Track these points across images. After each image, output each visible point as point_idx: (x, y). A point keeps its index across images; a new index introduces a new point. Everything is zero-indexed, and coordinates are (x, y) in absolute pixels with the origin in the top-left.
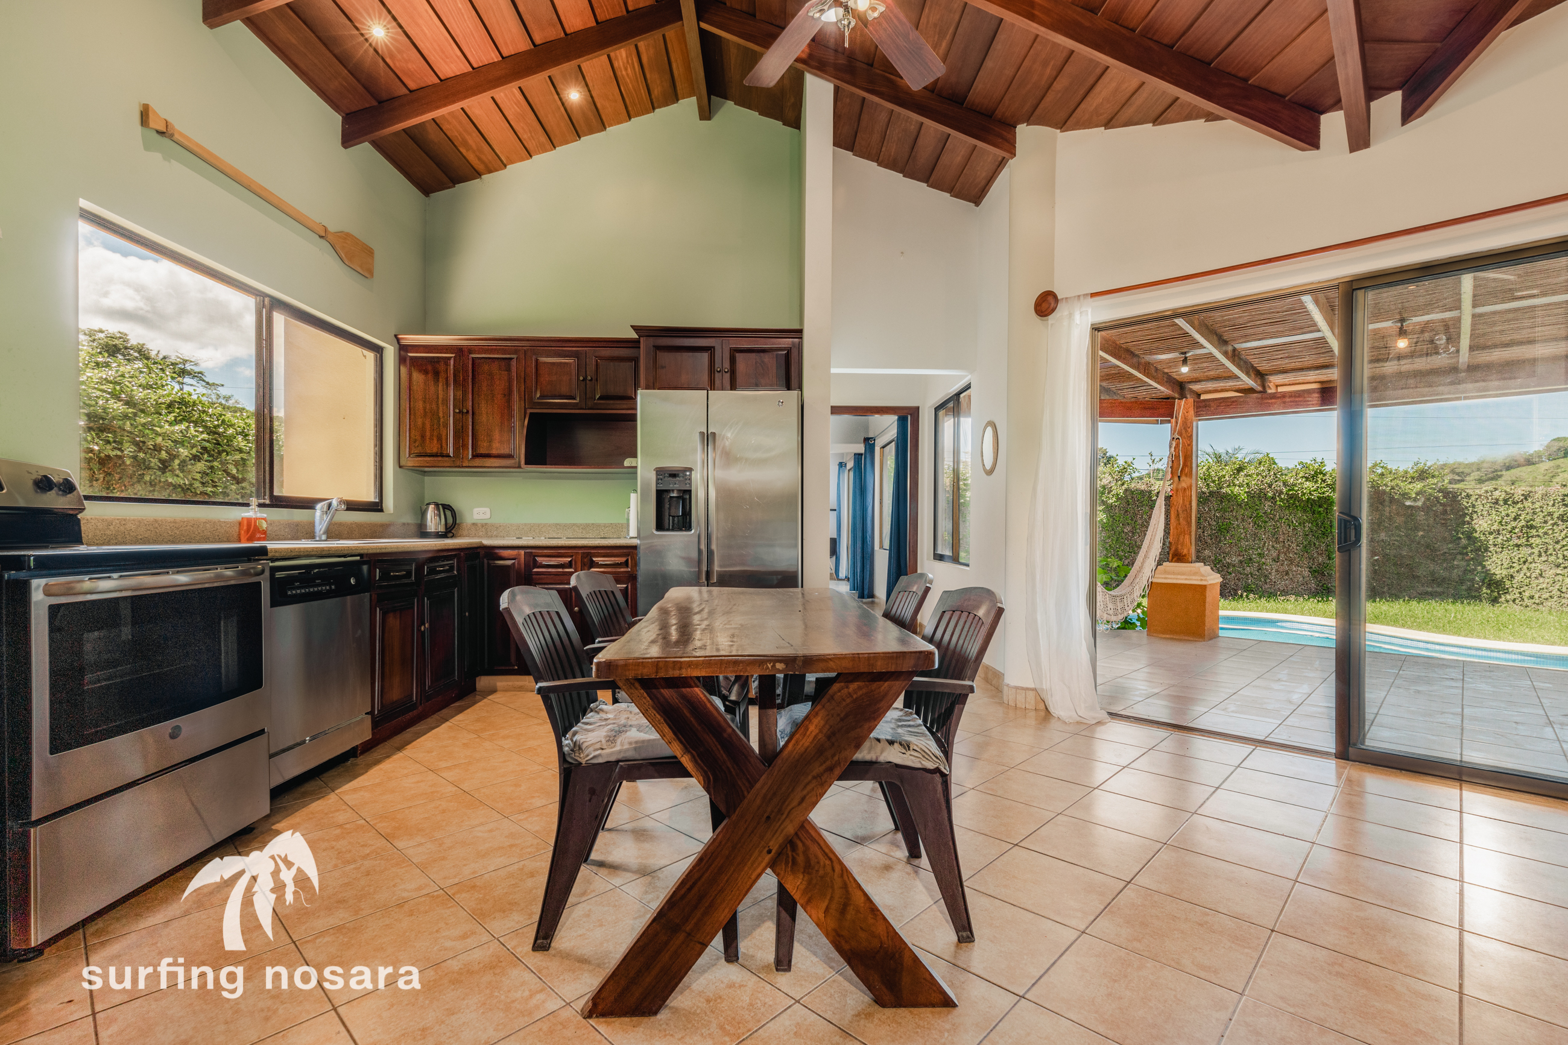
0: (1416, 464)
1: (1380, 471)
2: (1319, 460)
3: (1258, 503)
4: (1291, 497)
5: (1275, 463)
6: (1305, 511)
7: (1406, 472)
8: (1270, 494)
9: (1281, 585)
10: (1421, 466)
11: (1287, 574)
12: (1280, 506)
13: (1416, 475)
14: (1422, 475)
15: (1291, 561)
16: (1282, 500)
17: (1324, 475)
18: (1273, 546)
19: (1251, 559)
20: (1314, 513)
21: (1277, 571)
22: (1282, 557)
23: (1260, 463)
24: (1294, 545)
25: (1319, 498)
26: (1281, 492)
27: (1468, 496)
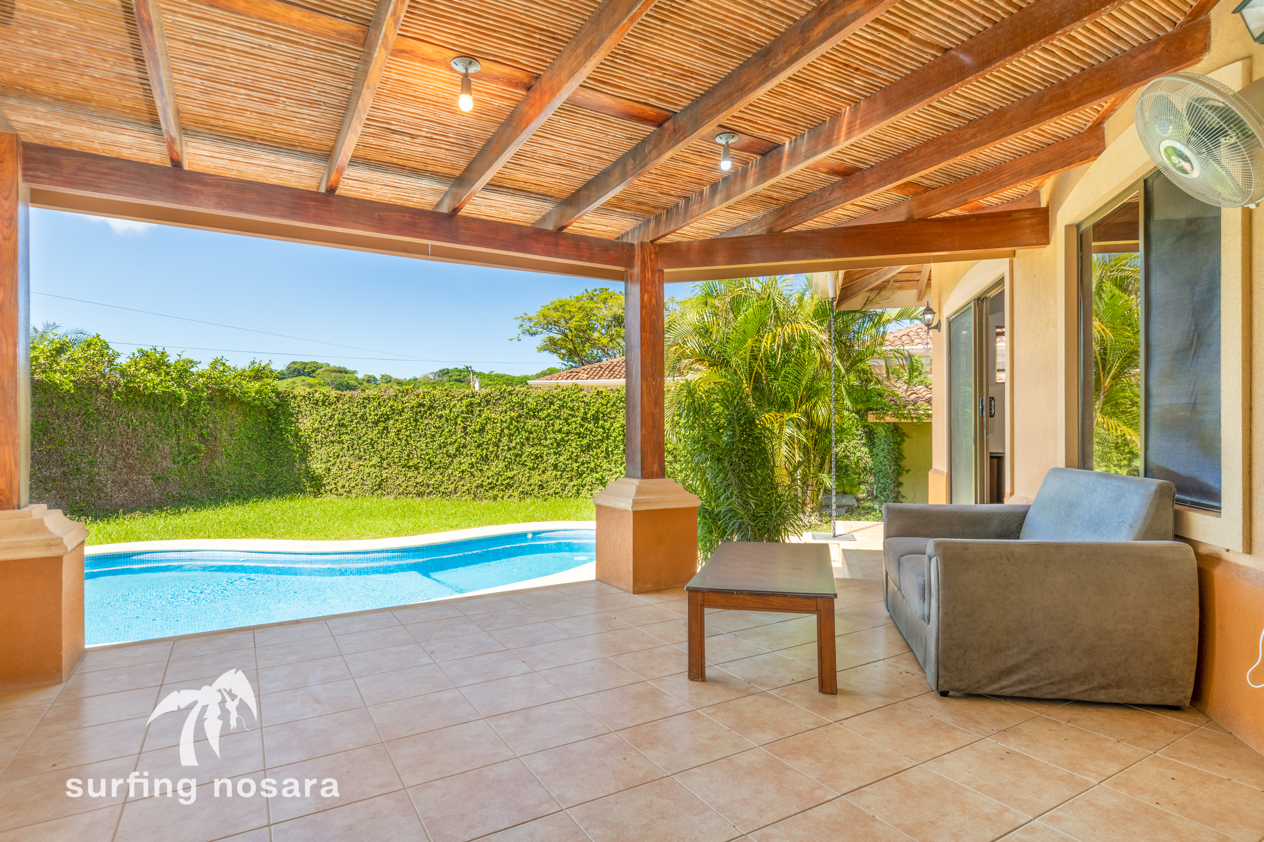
0: (253, 363)
1: (221, 368)
2: (160, 349)
3: (87, 396)
4: (130, 390)
5: (108, 347)
6: (146, 408)
7: (244, 371)
8: (104, 385)
9: (120, 497)
10: (257, 366)
11: (126, 484)
12: (117, 401)
13: (252, 374)
14: (258, 374)
15: (131, 468)
16: (119, 394)
17: (168, 366)
18: (108, 452)
19: (78, 469)
20: (156, 410)
21: (113, 482)
22: (120, 464)
23: (89, 345)
24: (134, 449)
25: (163, 392)
26: (117, 384)
27: (295, 397)
